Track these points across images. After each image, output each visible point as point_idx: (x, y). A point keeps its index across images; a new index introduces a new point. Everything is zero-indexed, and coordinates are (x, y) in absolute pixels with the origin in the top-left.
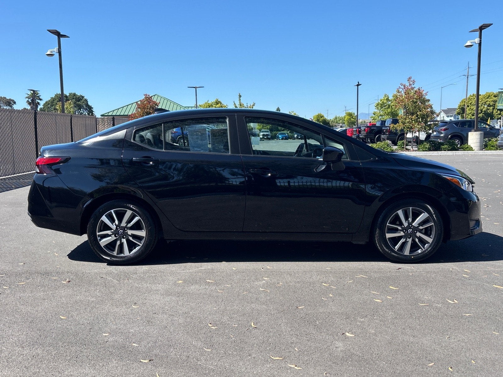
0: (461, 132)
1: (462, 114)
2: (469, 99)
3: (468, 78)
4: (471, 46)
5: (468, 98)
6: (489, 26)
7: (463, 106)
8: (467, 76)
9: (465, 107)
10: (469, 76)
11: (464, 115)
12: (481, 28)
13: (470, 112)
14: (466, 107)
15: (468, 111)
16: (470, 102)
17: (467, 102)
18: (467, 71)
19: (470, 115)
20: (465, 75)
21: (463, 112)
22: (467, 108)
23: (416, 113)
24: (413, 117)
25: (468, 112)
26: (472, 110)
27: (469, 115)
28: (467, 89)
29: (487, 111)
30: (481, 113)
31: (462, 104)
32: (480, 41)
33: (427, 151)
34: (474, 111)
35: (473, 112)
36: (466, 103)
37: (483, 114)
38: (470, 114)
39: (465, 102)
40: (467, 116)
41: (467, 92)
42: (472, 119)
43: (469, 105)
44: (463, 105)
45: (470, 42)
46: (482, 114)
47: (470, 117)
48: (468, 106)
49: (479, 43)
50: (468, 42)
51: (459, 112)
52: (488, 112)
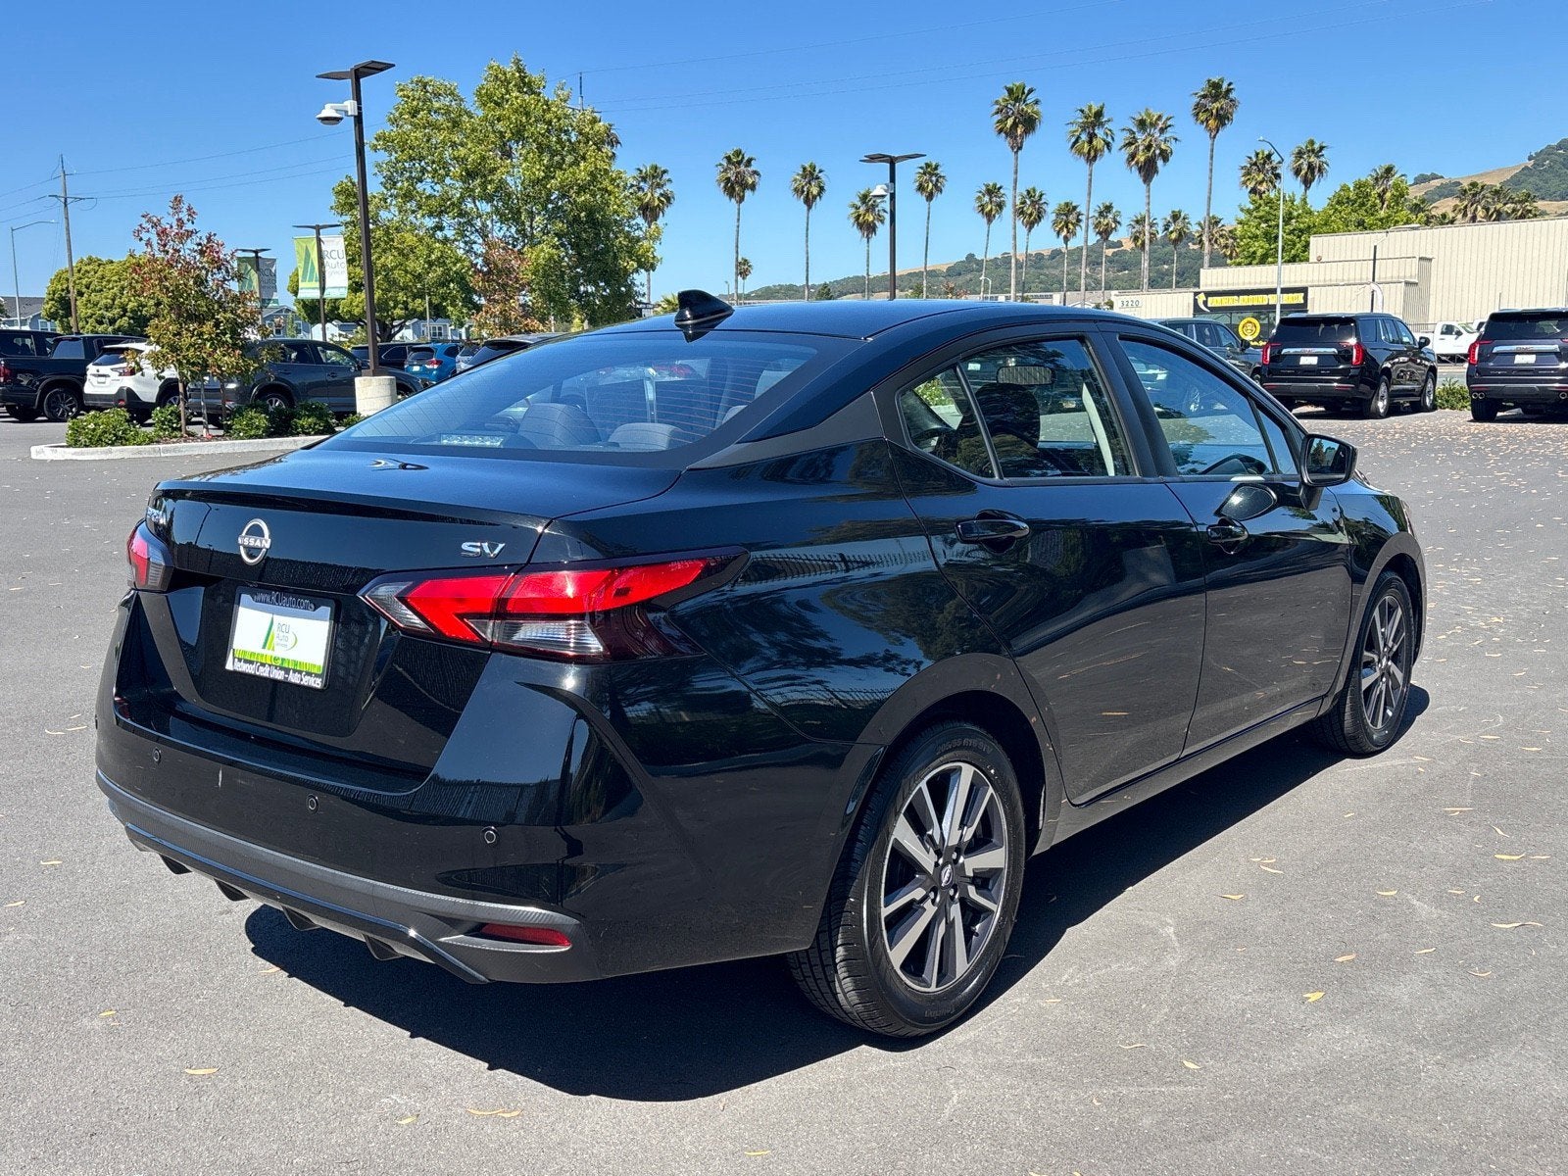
0: (286, 378)
1: (62, 317)
2: (79, 271)
3: (66, 206)
4: (337, 120)
5: (75, 270)
6: (381, 70)
7: (63, 294)
8: (63, 200)
9: (70, 295)
10: (69, 200)
11: (72, 320)
12: (359, 73)
13: (90, 311)
14: (72, 295)
15: (81, 308)
16: (84, 282)
17: (74, 282)
18: (62, 183)
19: (90, 321)
20: (56, 196)
21: (68, 314)
22: (76, 300)
23: (213, 317)
24: (205, 329)
25: (83, 312)
26: (96, 305)
27: (87, 322)
28: (69, 241)
29: (141, 311)
30: (124, 315)
31: (60, 287)
32: (359, 108)
33: (261, 437)
34: (100, 309)
35: (100, 312)
36: (71, 285)
37: (130, 318)
38: (91, 317)
39: (67, 280)
40: (81, 324)
41: (70, 250)
42: (97, 333)
43: (84, 290)
44: (63, 290)
45: (332, 107)
46: (126, 318)
47: (91, 328)
48: (81, 294)
49: (356, 114)
50: (328, 106)
51: (52, 310)
52: (144, 312)
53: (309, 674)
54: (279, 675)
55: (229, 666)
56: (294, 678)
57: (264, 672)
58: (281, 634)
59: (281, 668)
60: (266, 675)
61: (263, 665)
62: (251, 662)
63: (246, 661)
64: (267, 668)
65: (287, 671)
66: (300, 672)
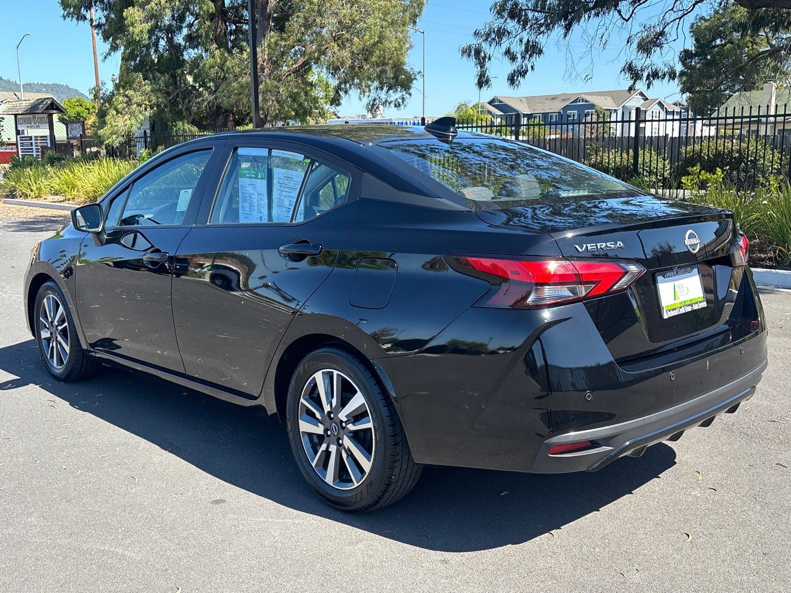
53: (700, 302)
54: (689, 309)
55: (666, 317)
56: (696, 307)
57: (682, 311)
58: (680, 290)
59: (689, 305)
60: (684, 312)
61: (681, 308)
62: (675, 309)
63: (673, 310)
64: (683, 308)
65: (691, 305)
66: (697, 303)
